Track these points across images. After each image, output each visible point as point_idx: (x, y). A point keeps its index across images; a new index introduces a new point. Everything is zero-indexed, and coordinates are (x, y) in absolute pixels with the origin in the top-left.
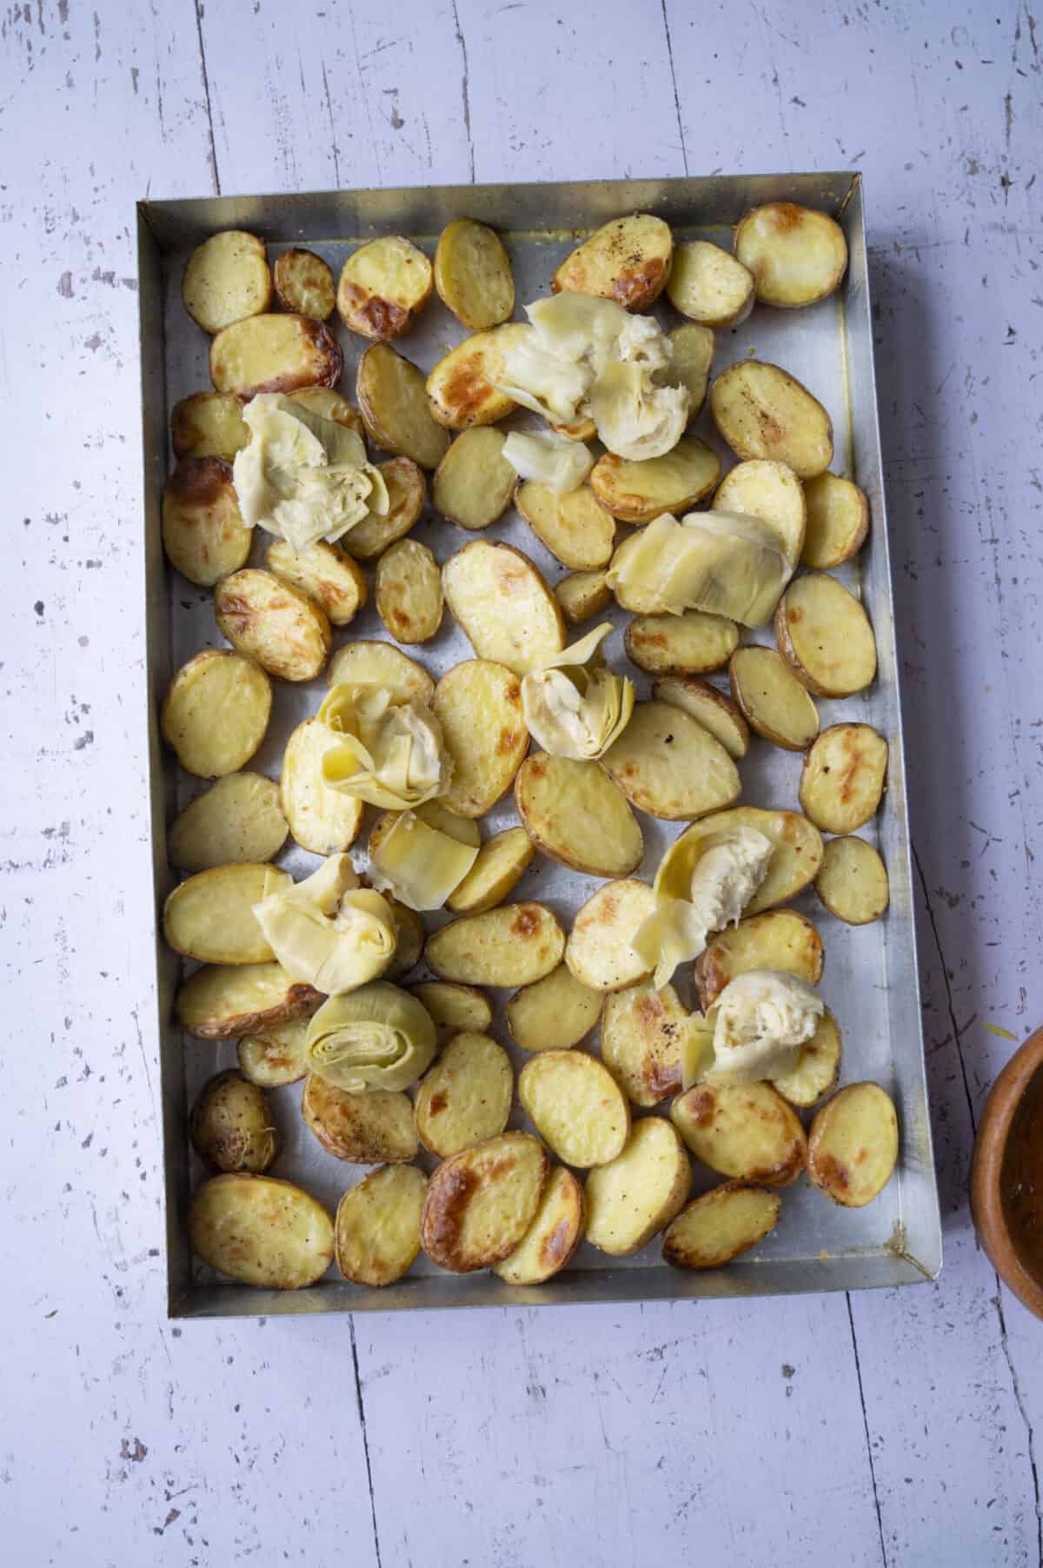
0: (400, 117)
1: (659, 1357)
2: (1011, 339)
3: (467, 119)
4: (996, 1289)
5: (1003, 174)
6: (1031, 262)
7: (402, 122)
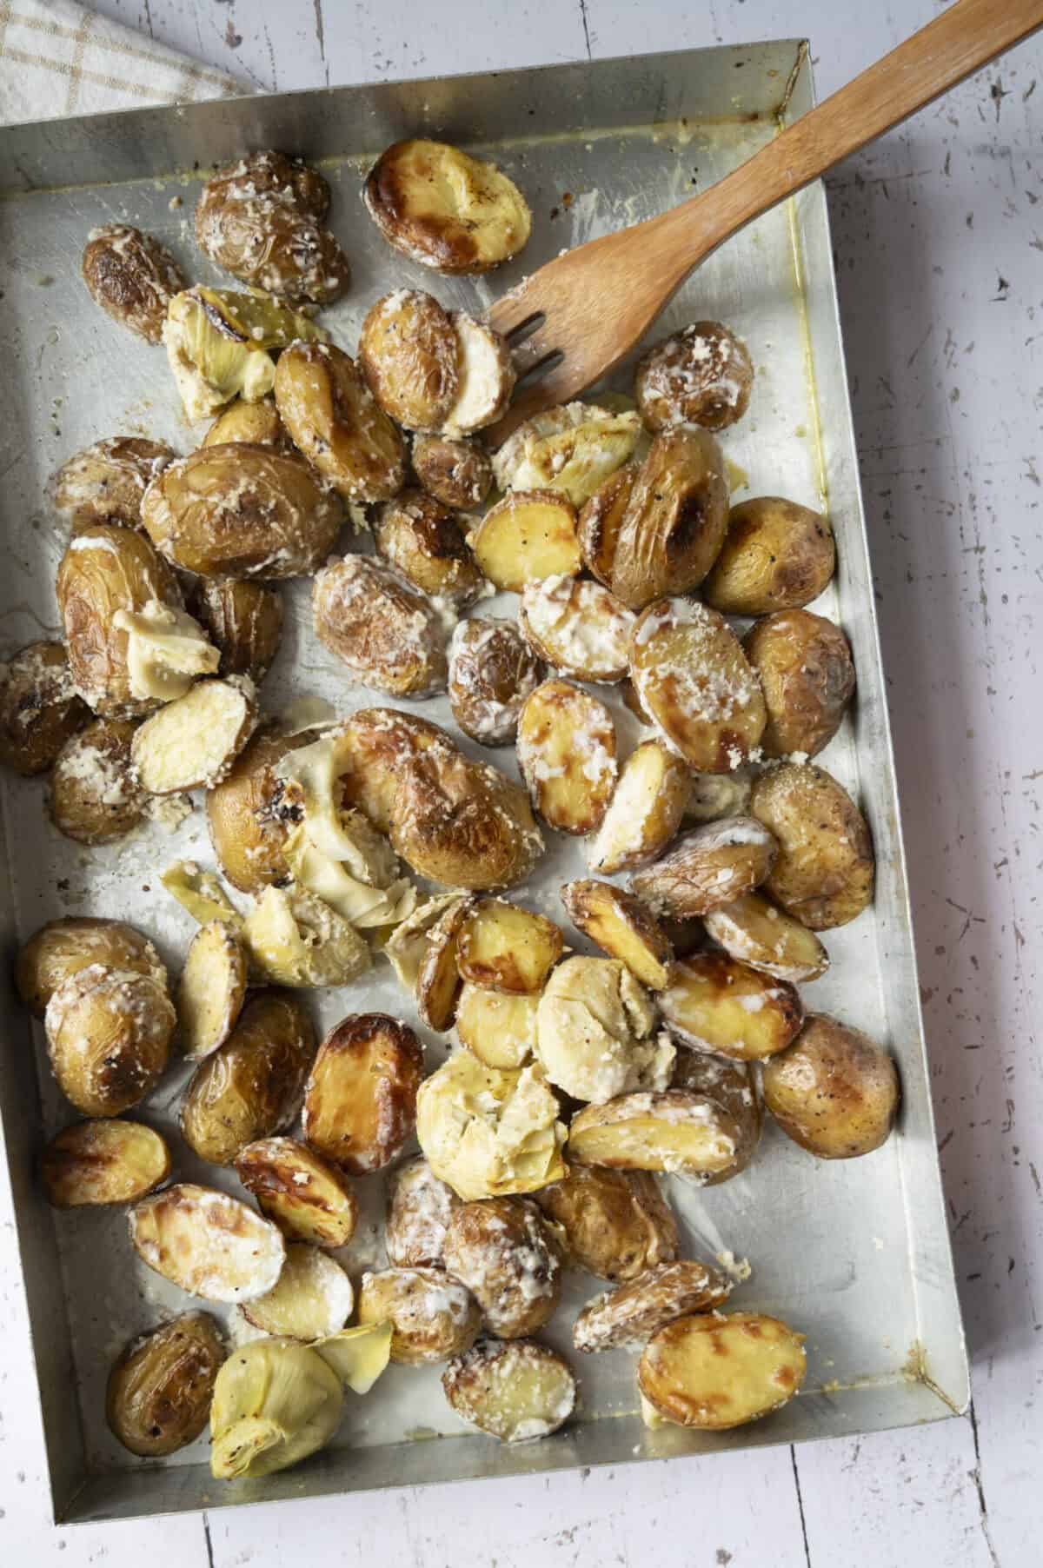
0: (237, 32)
1: (568, 1541)
2: (1003, 293)
3: (320, 34)
4: (975, 1460)
5: (994, 82)
6: (1029, 194)
7: (239, 39)
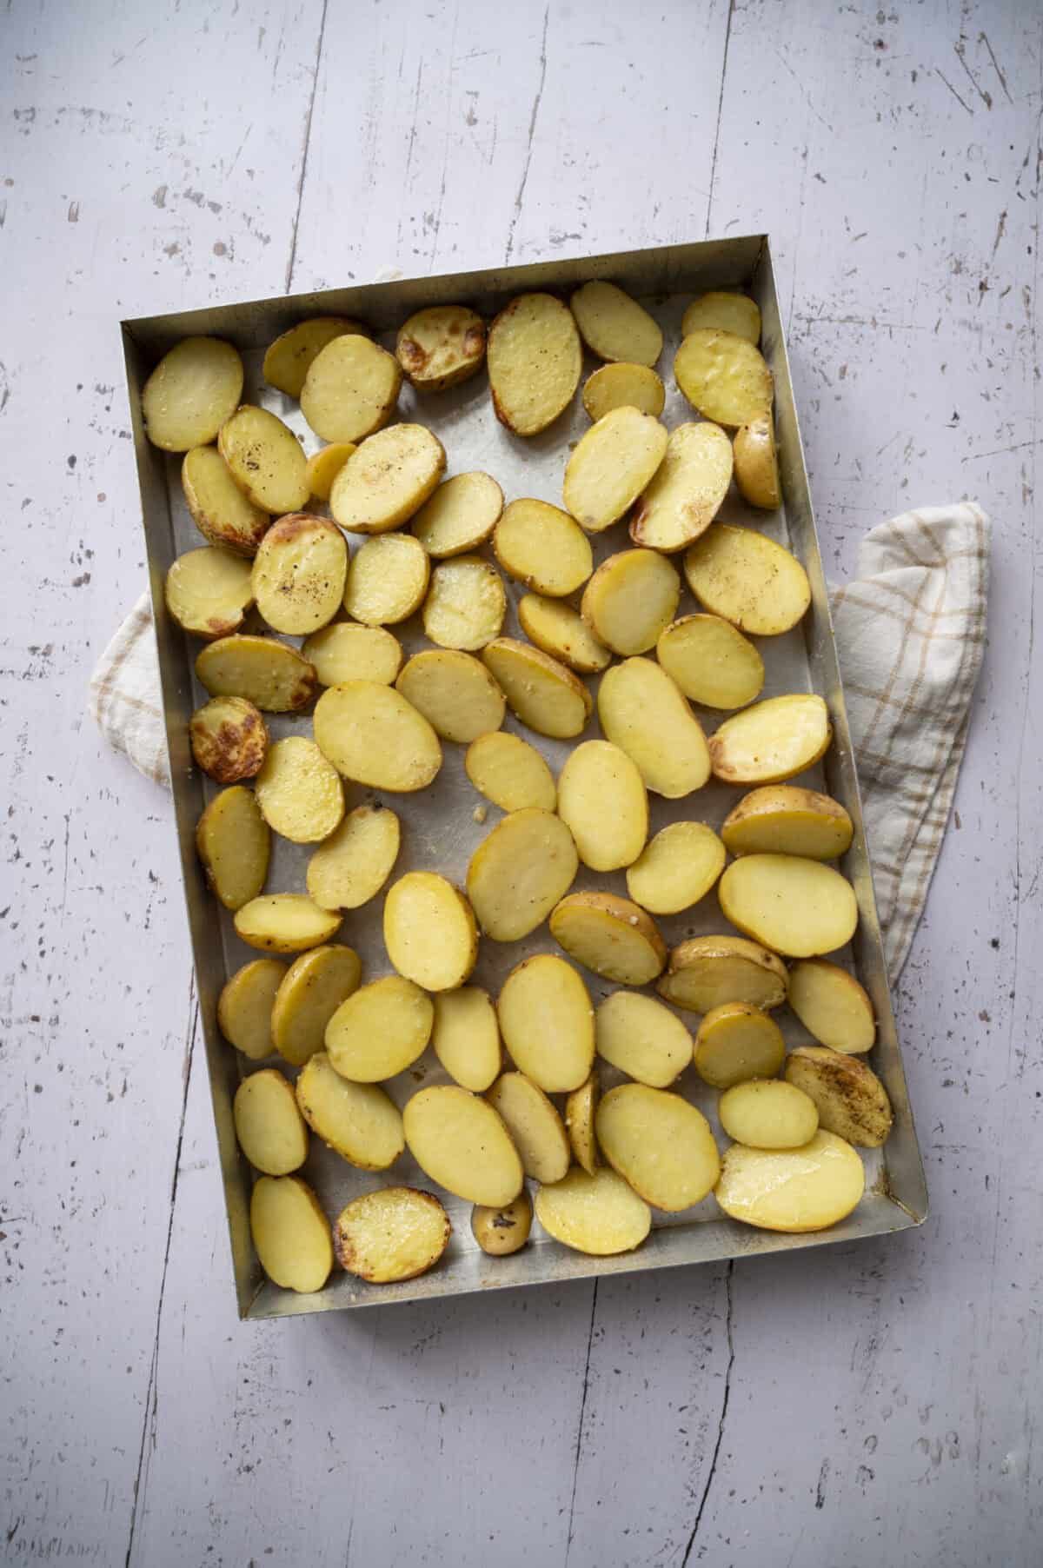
0: (475, 116)
2: (954, 423)
5: (982, 279)
6: (988, 361)
7: (475, 121)
